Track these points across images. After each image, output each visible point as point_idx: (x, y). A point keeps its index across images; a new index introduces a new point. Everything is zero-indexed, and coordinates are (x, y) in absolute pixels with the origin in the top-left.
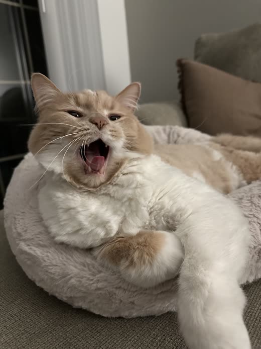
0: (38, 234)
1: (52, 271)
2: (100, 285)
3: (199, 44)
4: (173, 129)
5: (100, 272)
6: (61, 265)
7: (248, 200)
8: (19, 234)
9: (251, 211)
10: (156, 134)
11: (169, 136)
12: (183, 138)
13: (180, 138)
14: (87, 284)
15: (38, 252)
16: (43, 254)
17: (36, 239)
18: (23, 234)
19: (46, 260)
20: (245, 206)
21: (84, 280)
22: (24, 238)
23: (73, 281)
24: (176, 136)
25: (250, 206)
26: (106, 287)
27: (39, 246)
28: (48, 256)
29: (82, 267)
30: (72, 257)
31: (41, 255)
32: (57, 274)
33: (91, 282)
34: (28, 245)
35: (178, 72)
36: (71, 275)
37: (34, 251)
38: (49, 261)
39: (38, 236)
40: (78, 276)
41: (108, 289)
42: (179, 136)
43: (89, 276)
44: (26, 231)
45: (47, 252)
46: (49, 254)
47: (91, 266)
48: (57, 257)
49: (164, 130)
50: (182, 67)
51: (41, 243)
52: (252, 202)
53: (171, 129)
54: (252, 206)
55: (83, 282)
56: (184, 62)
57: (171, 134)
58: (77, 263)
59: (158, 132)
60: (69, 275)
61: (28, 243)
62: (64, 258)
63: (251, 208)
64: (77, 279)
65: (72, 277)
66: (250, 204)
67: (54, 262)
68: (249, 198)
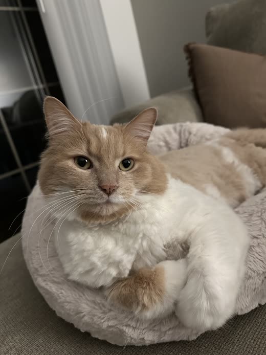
0: (52, 271)
1: (67, 307)
2: (111, 323)
3: (209, 19)
4: (184, 127)
5: (110, 310)
6: (74, 302)
7: (259, 217)
8: (36, 270)
9: (260, 230)
10: (166, 135)
11: (180, 134)
12: (195, 135)
13: (192, 135)
14: (99, 322)
15: (53, 288)
16: (58, 291)
17: (51, 275)
18: (39, 269)
19: (61, 297)
20: (255, 224)
21: (96, 319)
22: (41, 273)
23: (86, 318)
24: (187, 134)
25: (259, 224)
26: (116, 325)
27: (54, 282)
28: (62, 293)
29: (93, 305)
30: (84, 295)
31: (56, 291)
32: (72, 310)
33: (102, 321)
34: (45, 281)
35: (187, 58)
36: (84, 313)
37: (51, 287)
38: (64, 298)
39: (52, 272)
40: (90, 314)
41: (118, 327)
42: (190, 133)
43: (100, 315)
44: (41, 266)
45: (61, 289)
46: (63, 291)
47: (101, 305)
48: (70, 294)
49: (175, 129)
50: (191, 53)
51: (55, 279)
52: (262, 219)
53: (181, 126)
54: (261, 223)
55: (95, 320)
56: (192, 46)
57: (183, 132)
58: (88, 300)
59: (169, 133)
60: (82, 313)
61: (44, 278)
62: (77, 295)
63: (260, 226)
64: (90, 317)
65: (84, 315)
66: (260, 221)
67: (68, 299)
68: (260, 214)
